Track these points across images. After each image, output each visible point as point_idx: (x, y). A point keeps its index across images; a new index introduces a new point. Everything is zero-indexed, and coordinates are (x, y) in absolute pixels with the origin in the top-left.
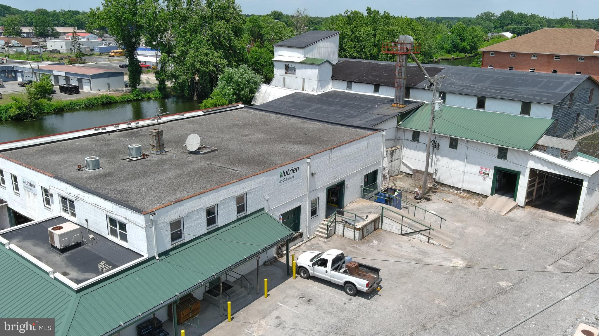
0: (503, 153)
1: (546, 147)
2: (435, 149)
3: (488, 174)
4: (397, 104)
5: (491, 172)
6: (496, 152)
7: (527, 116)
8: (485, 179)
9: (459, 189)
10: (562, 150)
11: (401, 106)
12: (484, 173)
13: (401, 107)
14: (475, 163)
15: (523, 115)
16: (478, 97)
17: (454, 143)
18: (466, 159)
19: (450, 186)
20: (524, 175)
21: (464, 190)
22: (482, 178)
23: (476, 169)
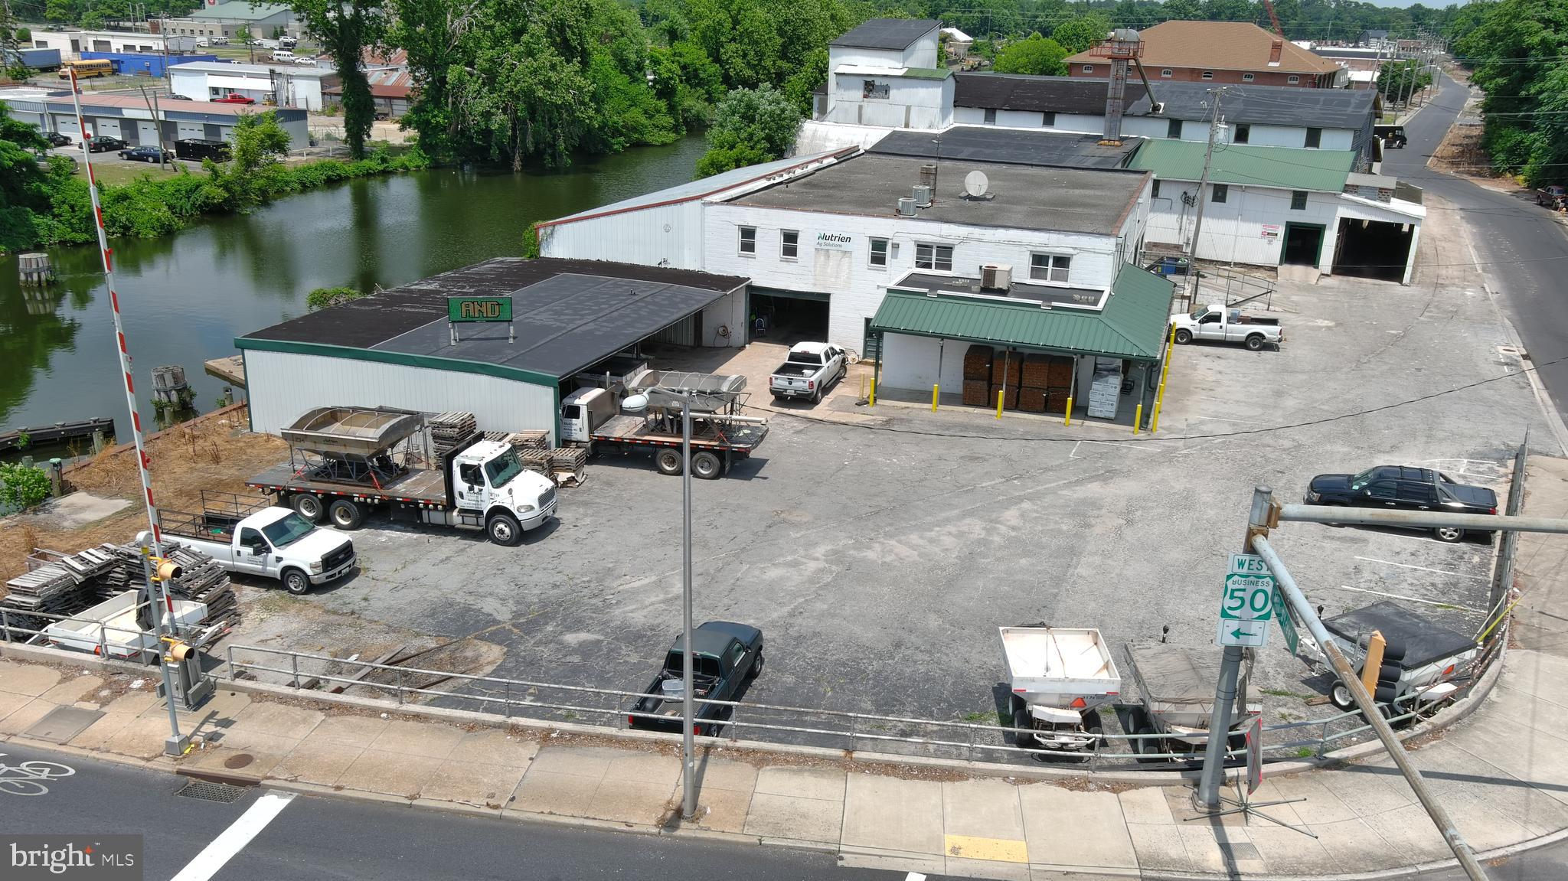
0: (1299, 200)
1: (1357, 186)
2: (1187, 206)
3: (1276, 235)
4: (1109, 140)
5: (1281, 231)
6: (1288, 200)
7: (1315, 149)
8: (1270, 242)
9: (1227, 264)
10: (1380, 189)
11: (1116, 143)
12: (1268, 234)
13: (1117, 146)
14: (1255, 221)
15: (1309, 149)
16: (1237, 126)
17: (1220, 194)
18: (1242, 216)
19: (1211, 262)
20: (1331, 228)
21: (1235, 264)
22: (1266, 241)
23: (1257, 228)
